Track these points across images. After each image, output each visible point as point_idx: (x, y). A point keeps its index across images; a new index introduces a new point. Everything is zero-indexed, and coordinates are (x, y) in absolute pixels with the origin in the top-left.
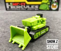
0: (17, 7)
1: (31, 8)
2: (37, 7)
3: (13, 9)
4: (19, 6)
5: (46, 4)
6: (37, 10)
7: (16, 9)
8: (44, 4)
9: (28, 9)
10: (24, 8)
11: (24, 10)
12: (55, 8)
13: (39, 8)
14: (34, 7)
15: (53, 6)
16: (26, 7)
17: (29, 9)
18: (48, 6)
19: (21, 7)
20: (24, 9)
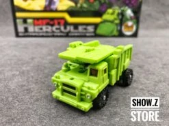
0: (44, 30)
1: (78, 32)
2: (91, 29)
3: (34, 34)
4: (50, 27)
5: (112, 22)
6: (92, 37)
8: (107, 23)
11: (61, 36)
13: (95, 32)
14: (85, 29)
15: (127, 27)
16: (65, 28)
17: (73, 34)
18: (115, 27)
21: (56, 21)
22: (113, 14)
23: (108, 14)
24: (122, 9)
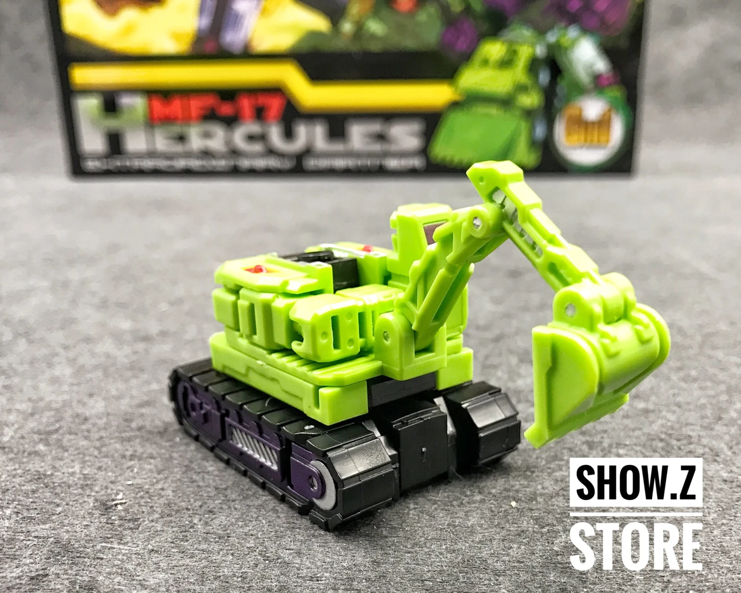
0: (196, 142)
4: (219, 132)
5: (506, 102)
6: (412, 173)
7: (181, 164)
8: (481, 110)
9: (311, 163)
10: (271, 152)
11: (268, 173)
12: (599, 146)
13: (424, 152)
14: (381, 137)
17: (324, 163)
18: (524, 126)
19: (238, 137)
20: (273, 163)
21: (246, 104)
22: (506, 63)
23: (485, 62)
24: (551, 38)
